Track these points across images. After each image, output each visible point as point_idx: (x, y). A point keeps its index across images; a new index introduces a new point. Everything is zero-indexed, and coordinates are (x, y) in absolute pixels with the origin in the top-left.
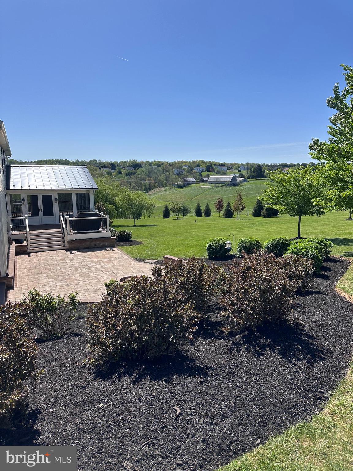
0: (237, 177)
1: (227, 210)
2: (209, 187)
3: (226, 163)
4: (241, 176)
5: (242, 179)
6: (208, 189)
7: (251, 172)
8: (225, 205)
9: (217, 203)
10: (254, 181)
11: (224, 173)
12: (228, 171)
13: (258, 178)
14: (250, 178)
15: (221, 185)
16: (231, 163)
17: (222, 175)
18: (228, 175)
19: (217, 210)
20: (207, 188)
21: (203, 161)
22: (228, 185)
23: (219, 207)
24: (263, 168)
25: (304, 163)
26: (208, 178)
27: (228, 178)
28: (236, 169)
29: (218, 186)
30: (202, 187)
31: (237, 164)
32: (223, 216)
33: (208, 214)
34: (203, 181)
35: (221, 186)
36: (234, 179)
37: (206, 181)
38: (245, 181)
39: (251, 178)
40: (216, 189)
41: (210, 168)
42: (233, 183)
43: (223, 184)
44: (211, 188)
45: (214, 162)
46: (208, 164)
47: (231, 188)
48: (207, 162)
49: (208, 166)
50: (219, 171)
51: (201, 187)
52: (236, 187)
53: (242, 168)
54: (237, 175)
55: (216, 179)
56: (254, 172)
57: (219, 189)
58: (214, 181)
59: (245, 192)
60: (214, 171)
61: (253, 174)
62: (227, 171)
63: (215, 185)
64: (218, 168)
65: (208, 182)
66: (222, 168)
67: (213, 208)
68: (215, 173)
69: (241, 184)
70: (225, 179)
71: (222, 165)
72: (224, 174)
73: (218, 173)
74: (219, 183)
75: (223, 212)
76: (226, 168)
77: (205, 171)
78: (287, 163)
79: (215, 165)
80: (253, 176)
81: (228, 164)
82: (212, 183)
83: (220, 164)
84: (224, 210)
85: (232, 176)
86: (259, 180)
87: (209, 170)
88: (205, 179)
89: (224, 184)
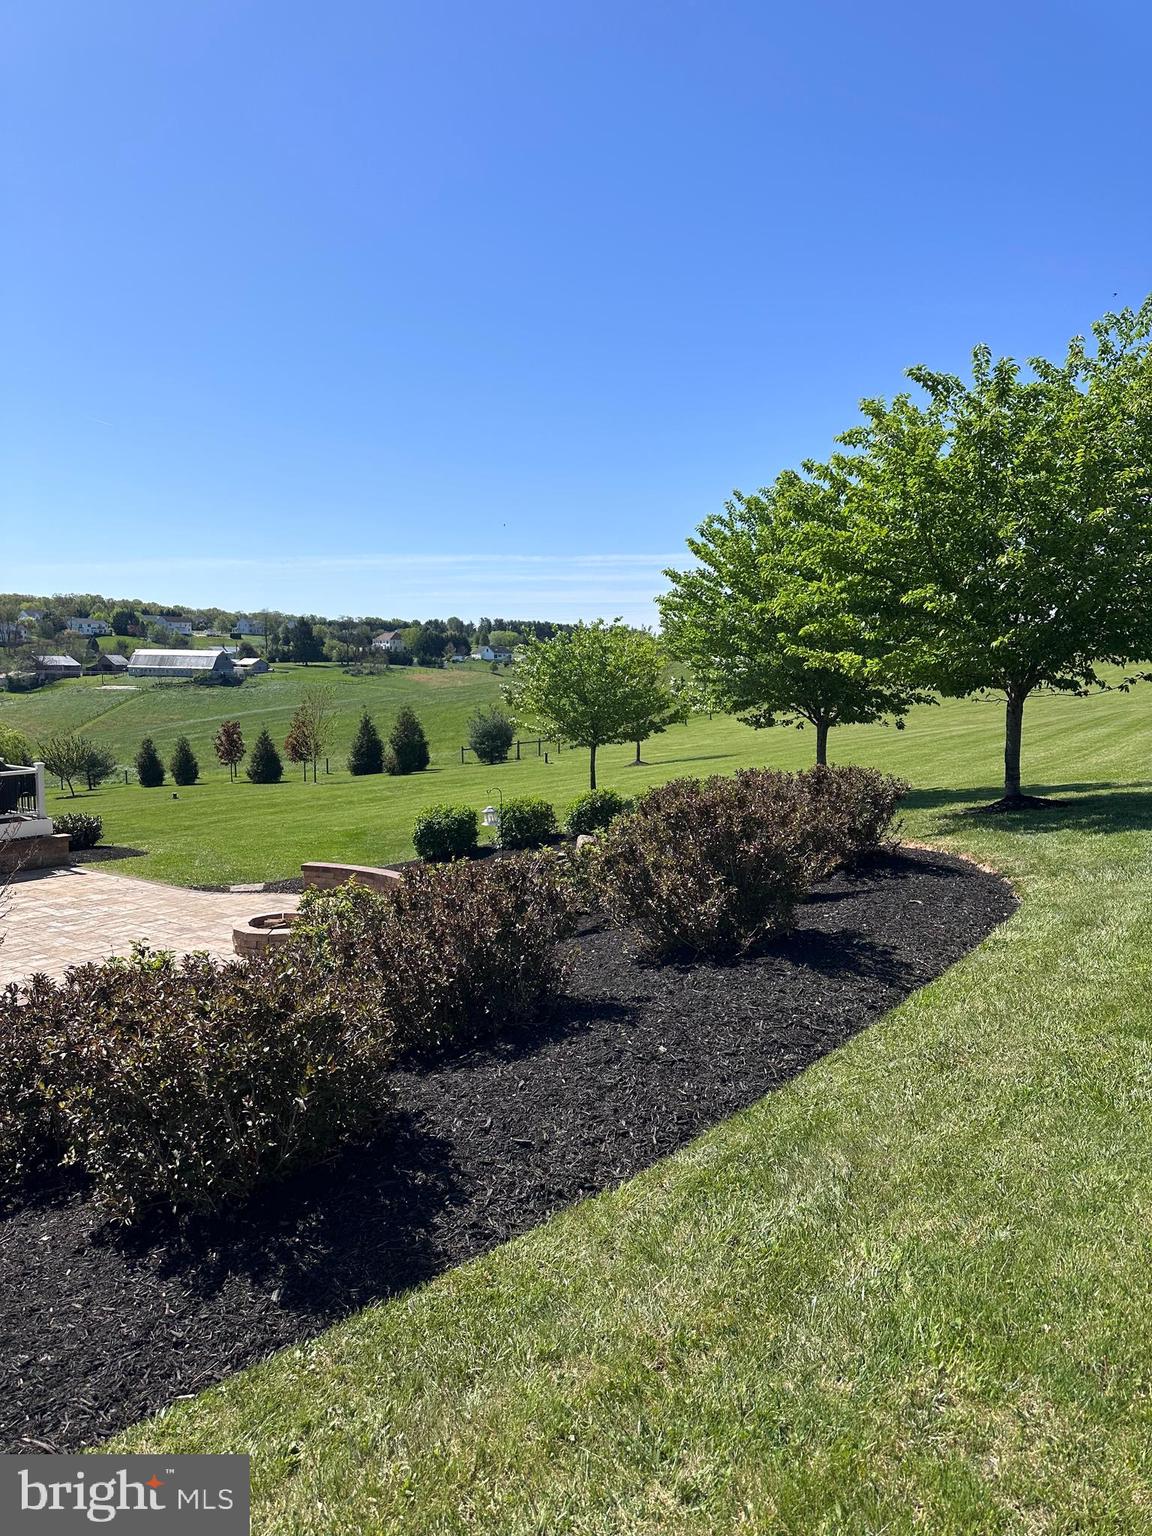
0: (234, 656)
1: (262, 757)
2: (133, 688)
3: (182, 608)
4: (248, 652)
5: (251, 661)
6: (133, 695)
7: (276, 640)
8: (250, 743)
9: (219, 738)
10: (290, 669)
11: (182, 640)
12: (196, 634)
13: (303, 662)
14: (274, 661)
15: (176, 680)
16: (202, 609)
17: (174, 648)
18: (196, 647)
19: (222, 761)
20: (127, 690)
21: (96, 601)
22: (205, 680)
23: (230, 749)
24: (316, 630)
25: (433, 619)
26: (128, 658)
27: (201, 658)
28: (224, 629)
29: (169, 686)
30: (108, 687)
31: (224, 613)
32: (249, 779)
33: (187, 772)
34: (109, 668)
35: (179, 685)
36: (223, 660)
37: (122, 669)
38: (260, 668)
39: (281, 661)
40: (163, 696)
41: (130, 622)
42: (223, 676)
43: (184, 679)
44: (143, 692)
45: (140, 603)
46: (117, 610)
47: (216, 691)
48: (112, 604)
49: (120, 616)
50: (164, 635)
51: (104, 687)
52: (235, 689)
53: (242, 626)
54: (230, 650)
55: (158, 660)
56: (287, 642)
57: (173, 693)
58: (150, 669)
59: (267, 705)
60: (143, 634)
61: (286, 648)
62: (191, 635)
63: (157, 680)
64: (159, 625)
65: (127, 670)
66: (175, 626)
67: (205, 756)
68: (149, 640)
69: (249, 679)
70: (193, 661)
71: (174, 615)
72: (183, 644)
73: (161, 641)
74: (171, 673)
75: (245, 764)
76: (189, 626)
77: (108, 631)
78: (383, 619)
79: (145, 612)
80: (284, 653)
81: (189, 612)
82: (143, 673)
83: (162, 612)
84: (247, 759)
85: (216, 653)
86: (307, 665)
87: (126, 629)
88: (117, 660)
89: (188, 679)
